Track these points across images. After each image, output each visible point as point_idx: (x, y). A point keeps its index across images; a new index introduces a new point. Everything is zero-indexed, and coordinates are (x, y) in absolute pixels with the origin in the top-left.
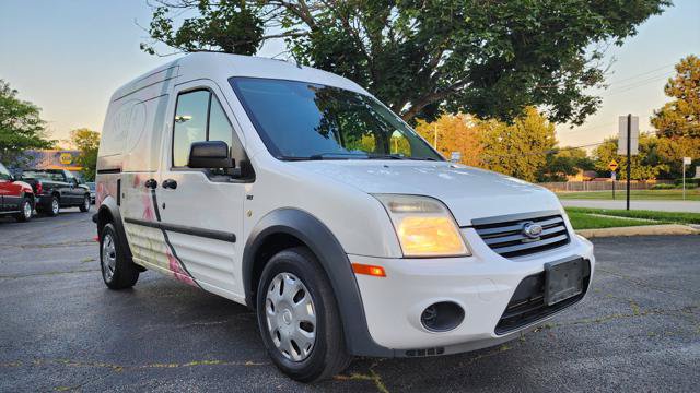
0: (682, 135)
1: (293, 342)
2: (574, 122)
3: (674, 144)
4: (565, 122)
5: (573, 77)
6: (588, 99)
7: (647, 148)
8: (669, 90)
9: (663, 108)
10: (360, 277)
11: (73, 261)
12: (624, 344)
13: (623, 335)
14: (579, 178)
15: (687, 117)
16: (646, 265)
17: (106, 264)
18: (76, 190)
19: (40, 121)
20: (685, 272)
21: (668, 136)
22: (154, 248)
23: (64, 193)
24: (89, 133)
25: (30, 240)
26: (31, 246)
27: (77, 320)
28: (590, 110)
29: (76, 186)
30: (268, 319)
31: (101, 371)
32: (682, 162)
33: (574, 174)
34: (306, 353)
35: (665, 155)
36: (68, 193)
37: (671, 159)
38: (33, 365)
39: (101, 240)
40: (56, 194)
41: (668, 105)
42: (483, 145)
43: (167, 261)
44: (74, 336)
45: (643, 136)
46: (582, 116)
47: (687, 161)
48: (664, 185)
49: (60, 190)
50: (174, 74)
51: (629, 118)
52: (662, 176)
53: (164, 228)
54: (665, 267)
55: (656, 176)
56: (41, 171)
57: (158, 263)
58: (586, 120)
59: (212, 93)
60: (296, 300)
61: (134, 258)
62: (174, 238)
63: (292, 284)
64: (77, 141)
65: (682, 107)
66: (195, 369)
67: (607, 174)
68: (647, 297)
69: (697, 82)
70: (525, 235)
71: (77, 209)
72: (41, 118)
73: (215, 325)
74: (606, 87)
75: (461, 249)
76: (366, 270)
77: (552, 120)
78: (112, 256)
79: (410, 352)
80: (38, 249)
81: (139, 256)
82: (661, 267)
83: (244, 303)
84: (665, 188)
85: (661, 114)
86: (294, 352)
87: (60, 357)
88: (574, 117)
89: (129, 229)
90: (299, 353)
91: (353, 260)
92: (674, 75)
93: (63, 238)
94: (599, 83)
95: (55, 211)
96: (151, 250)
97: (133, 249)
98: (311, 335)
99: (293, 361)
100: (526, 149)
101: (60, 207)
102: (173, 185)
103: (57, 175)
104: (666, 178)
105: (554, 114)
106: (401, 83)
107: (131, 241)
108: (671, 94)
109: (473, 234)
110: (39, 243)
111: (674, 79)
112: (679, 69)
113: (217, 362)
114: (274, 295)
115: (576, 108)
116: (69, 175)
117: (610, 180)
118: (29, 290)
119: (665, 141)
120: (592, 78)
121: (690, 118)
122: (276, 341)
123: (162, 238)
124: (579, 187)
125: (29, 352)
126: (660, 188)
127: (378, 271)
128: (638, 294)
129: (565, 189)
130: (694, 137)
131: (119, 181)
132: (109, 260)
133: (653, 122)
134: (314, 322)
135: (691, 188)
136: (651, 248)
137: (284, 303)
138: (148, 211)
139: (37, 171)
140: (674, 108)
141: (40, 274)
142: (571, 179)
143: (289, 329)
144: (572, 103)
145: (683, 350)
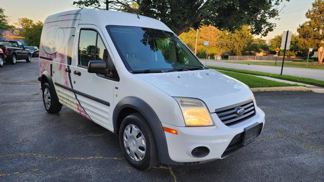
0: (310, 37)
1: (135, 153)
2: (263, 35)
3: (306, 42)
4: (258, 34)
5: (265, 12)
6: (271, 24)
7: (294, 43)
8: (308, 16)
9: (304, 24)
10: (166, 133)
11: (28, 94)
12: (272, 153)
13: (272, 148)
14: (261, 54)
15: (314, 29)
16: (286, 109)
17: (46, 101)
18: (24, 52)
19: (4, 16)
20: (302, 114)
21: (304, 38)
22: (70, 99)
23: (18, 53)
24: (28, 20)
25: (5, 80)
26: (6, 83)
27: (36, 131)
28: (271, 29)
29: (24, 49)
30: (125, 142)
31: (51, 160)
32: (308, 50)
33: (259, 52)
34: (141, 159)
35: (301, 46)
36: (21, 53)
37: (304, 48)
38: (20, 156)
39: (43, 90)
40: (14, 53)
41: (306, 23)
42: (219, 36)
43: (77, 107)
44: (36, 140)
45: (293, 36)
46: (267, 32)
47: (311, 50)
48: (299, 59)
49: (16, 51)
50: (78, 18)
51: (288, 32)
52: (299, 55)
53: (75, 92)
54: (294, 111)
55: (296, 55)
56: (7, 41)
57: (72, 106)
58: (268, 34)
59: (98, 33)
60: (137, 137)
61: (60, 101)
62: (80, 97)
63: (136, 130)
64: (22, 24)
65: (312, 24)
66: (93, 160)
67: (274, 53)
68: (284, 128)
69: (321, 12)
70: (237, 114)
71: (25, 61)
72: (4, 15)
73: (99, 136)
74: (279, 19)
75: (210, 122)
76: (169, 130)
77: (253, 33)
78: (49, 98)
79: (185, 163)
80: (9, 86)
81: (62, 100)
82: (292, 111)
83: (113, 132)
84: (299, 61)
85: (302, 27)
86: (136, 158)
87: (32, 152)
88: (263, 33)
89: (57, 88)
90: (138, 158)
91: (164, 125)
92: (311, 8)
93: (21, 79)
94: (276, 17)
95: (15, 62)
96: (68, 100)
97: (59, 97)
98: (143, 152)
99: (135, 161)
100: (238, 39)
101: (17, 60)
102: (79, 74)
103: (14, 44)
104: (300, 56)
105: (254, 31)
106: (184, 13)
107: (58, 94)
108: (308, 17)
109: (215, 116)
110: (10, 81)
111: (311, 10)
112: (314, 5)
113: (102, 157)
114: (127, 132)
115: (265, 28)
116: (20, 44)
117: (275, 56)
118: (10, 111)
119: (302, 40)
120: (274, 14)
121: (315, 30)
122: (128, 151)
123: (74, 96)
124: (261, 58)
125: (17, 148)
126: (297, 61)
127: (174, 132)
128: (280, 126)
129: (254, 59)
130: (315, 38)
131: (51, 65)
132: (47, 100)
133: (298, 30)
134: (145, 148)
135: (310, 61)
136: (289, 99)
137: (132, 137)
138: (66, 82)
139: (4, 41)
140: (308, 24)
141: (14, 101)
142: (258, 54)
143: (134, 149)
144: (263, 26)
145: (297, 157)
